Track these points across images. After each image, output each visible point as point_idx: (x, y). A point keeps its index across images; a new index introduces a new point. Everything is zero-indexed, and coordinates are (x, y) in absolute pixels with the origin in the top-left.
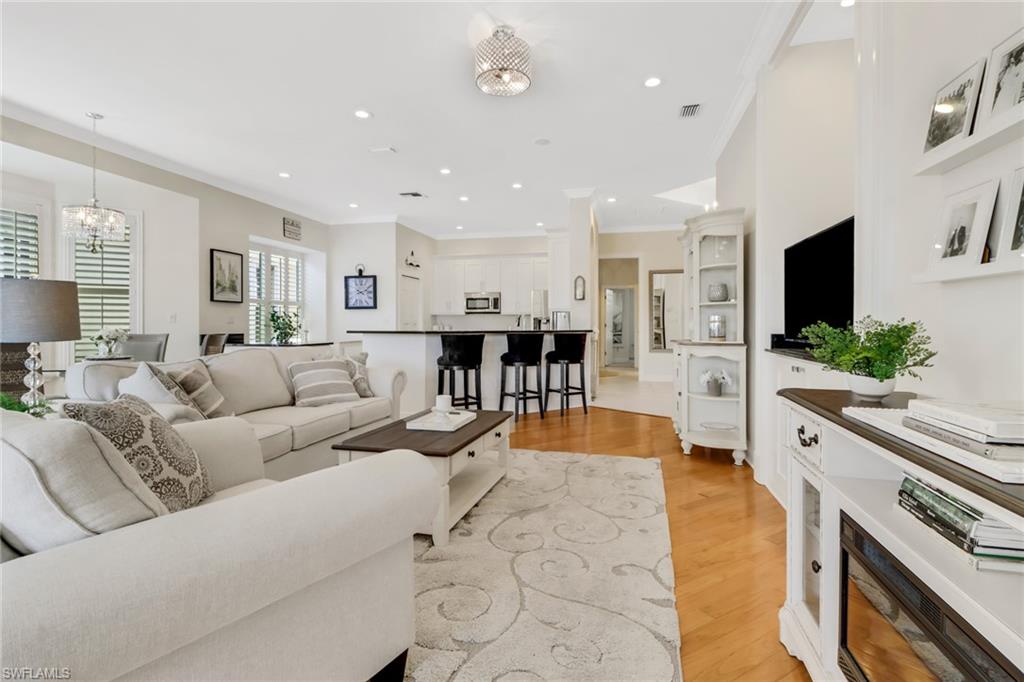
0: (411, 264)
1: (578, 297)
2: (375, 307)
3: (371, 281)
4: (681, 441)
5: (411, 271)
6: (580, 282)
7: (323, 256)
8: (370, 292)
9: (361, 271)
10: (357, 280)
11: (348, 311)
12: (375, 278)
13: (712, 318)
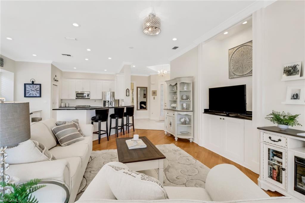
0: (56, 80)
1: (128, 95)
2: (40, 96)
3: (38, 86)
4: (175, 137)
5: (55, 83)
6: (128, 91)
7: (13, 74)
8: (38, 91)
9: (33, 82)
10: (31, 86)
11: (25, 98)
12: (40, 85)
13: (184, 104)
